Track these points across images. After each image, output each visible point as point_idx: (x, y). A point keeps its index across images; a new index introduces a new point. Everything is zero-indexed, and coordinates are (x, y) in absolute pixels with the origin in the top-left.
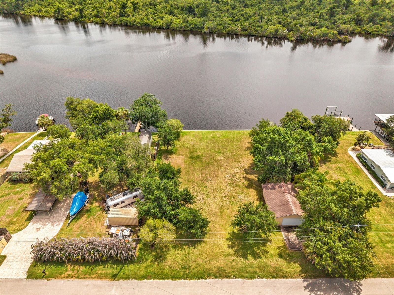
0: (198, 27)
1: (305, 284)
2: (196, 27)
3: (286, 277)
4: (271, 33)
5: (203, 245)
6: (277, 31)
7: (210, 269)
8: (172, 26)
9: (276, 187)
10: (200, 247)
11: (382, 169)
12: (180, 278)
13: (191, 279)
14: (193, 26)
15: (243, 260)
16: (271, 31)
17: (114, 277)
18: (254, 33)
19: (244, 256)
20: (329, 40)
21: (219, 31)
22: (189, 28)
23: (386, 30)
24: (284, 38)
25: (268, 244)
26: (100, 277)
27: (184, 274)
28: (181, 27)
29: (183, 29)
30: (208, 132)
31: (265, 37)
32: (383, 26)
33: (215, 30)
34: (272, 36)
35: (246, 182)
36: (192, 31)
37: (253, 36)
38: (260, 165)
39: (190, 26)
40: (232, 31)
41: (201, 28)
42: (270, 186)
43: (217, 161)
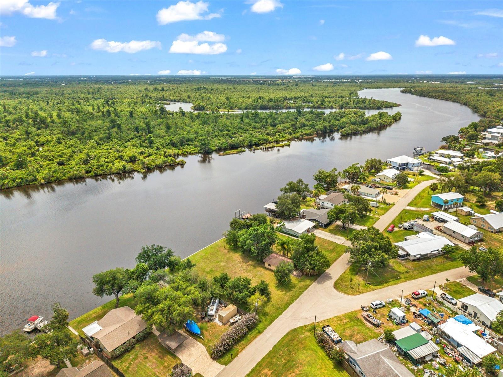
0: (27, 180)
1: (316, 283)
2: (24, 180)
3: (309, 286)
4: (120, 169)
5: (272, 298)
6: (124, 167)
7: (287, 303)
9: (270, 257)
11: (293, 229)
12: (282, 313)
13: (285, 310)
14: (20, 180)
15: (292, 292)
17: (260, 332)
18: (100, 172)
19: (290, 290)
20: (170, 165)
21: (57, 179)
22: (15, 184)
23: (199, 149)
25: (292, 281)
26: (255, 337)
27: (281, 311)
29: (4, 187)
32: (195, 146)
33: (52, 179)
34: (121, 172)
35: (252, 267)
36: (19, 187)
37: (100, 175)
38: (256, 251)
39: (14, 181)
40: (76, 175)
41: (32, 181)
42: (267, 259)
43: (224, 266)
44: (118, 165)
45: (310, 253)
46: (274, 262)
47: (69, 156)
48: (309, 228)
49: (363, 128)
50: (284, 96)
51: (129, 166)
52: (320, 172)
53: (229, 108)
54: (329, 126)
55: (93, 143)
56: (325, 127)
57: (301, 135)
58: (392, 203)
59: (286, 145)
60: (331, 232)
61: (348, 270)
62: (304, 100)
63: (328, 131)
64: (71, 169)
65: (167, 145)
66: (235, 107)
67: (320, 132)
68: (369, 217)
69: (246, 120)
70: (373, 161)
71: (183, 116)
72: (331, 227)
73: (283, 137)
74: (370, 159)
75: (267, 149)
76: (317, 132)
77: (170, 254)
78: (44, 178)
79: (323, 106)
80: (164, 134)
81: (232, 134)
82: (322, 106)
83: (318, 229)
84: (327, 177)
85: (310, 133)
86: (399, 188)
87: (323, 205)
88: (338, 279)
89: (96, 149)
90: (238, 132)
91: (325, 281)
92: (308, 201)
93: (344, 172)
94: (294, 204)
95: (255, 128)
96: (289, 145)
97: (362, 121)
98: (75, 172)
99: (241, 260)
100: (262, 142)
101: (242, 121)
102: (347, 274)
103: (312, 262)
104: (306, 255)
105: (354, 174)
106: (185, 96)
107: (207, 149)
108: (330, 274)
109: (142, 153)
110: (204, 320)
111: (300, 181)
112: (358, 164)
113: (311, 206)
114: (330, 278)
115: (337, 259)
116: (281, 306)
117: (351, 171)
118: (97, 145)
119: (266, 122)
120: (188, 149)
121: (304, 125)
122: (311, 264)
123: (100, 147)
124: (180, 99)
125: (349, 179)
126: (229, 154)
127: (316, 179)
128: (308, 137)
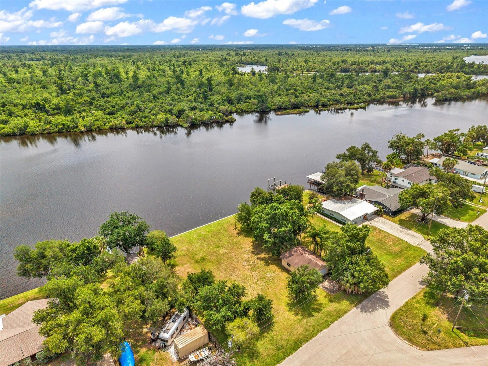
0: (68, 127)
1: (359, 310)
2: (66, 127)
3: (346, 313)
4: (161, 122)
5: (276, 325)
6: (167, 120)
7: (298, 338)
8: (28, 130)
9: (293, 253)
10: (275, 327)
11: (340, 213)
12: (284, 358)
13: (292, 354)
14: (61, 126)
15: (312, 318)
16: (162, 120)
18: (142, 124)
19: (310, 315)
20: (218, 122)
21: (98, 127)
22: (56, 130)
23: (255, 107)
24: (177, 125)
25: (317, 298)
27: (284, 353)
28: (44, 130)
29: (46, 132)
30: (189, 233)
31: (155, 127)
32: (251, 104)
33: (93, 127)
34: (163, 126)
35: (263, 262)
36: (60, 133)
37: (141, 127)
38: (271, 240)
39: (56, 126)
40: (116, 125)
41: (73, 128)
42: (287, 254)
43: (223, 255)
44: (161, 117)
45: (355, 258)
46: (296, 261)
47: (121, 107)
48: (367, 214)
49: (467, 93)
50: (371, 60)
51: (172, 119)
52: (398, 137)
53: (306, 70)
54: (422, 89)
55: (149, 95)
56: (416, 90)
57: (383, 98)
59: (361, 108)
60: (402, 223)
61: (422, 294)
62: (395, 64)
63: (419, 95)
64: (115, 118)
65: (223, 102)
66: (313, 69)
67: (409, 96)
68: (468, 208)
69: (319, 80)
70: (480, 128)
71: (253, 76)
72: (403, 216)
73: (359, 99)
74: (476, 126)
76: (404, 95)
78: (85, 126)
79: (417, 71)
80: (224, 91)
81: (300, 94)
82: (415, 70)
83: (381, 216)
84: (408, 144)
85: (395, 95)
87: (395, 182)
88: (400, 310)
89: (151, 102)
90: (307, 91)
91: (375, 309)
92: (376, 175)
93: (435, 140)
94: (349, 177)
95: (328, 89)
96: (364, 108)
97: (467, 85)
98: (116, 122)
99: (251, 249)
100: (331, 103)
101: (315, 81)
102: (418, 302)
103: (356, 274)
104: (348, 260)
105: (450, 144)
106: (263, 60)
107: (264, 107)
108: (386, 296)
109: (194, 109)
110: (153, 344)
111: (367, 147)
112: (458, 130)
113: (378, 183)
114: (386, 304)
115: (404, 270)
116: (285, 344)
117: (446, 139)
118: (154, 99)
119: (343, 83)
120: (243, 106)
121: (389, 87)
122: (353, 276)
123: (155, 101)
124: (257, 62)
125: (441, 150)
126: (288, 114)
127: (391, 146)
128: (392, 100)
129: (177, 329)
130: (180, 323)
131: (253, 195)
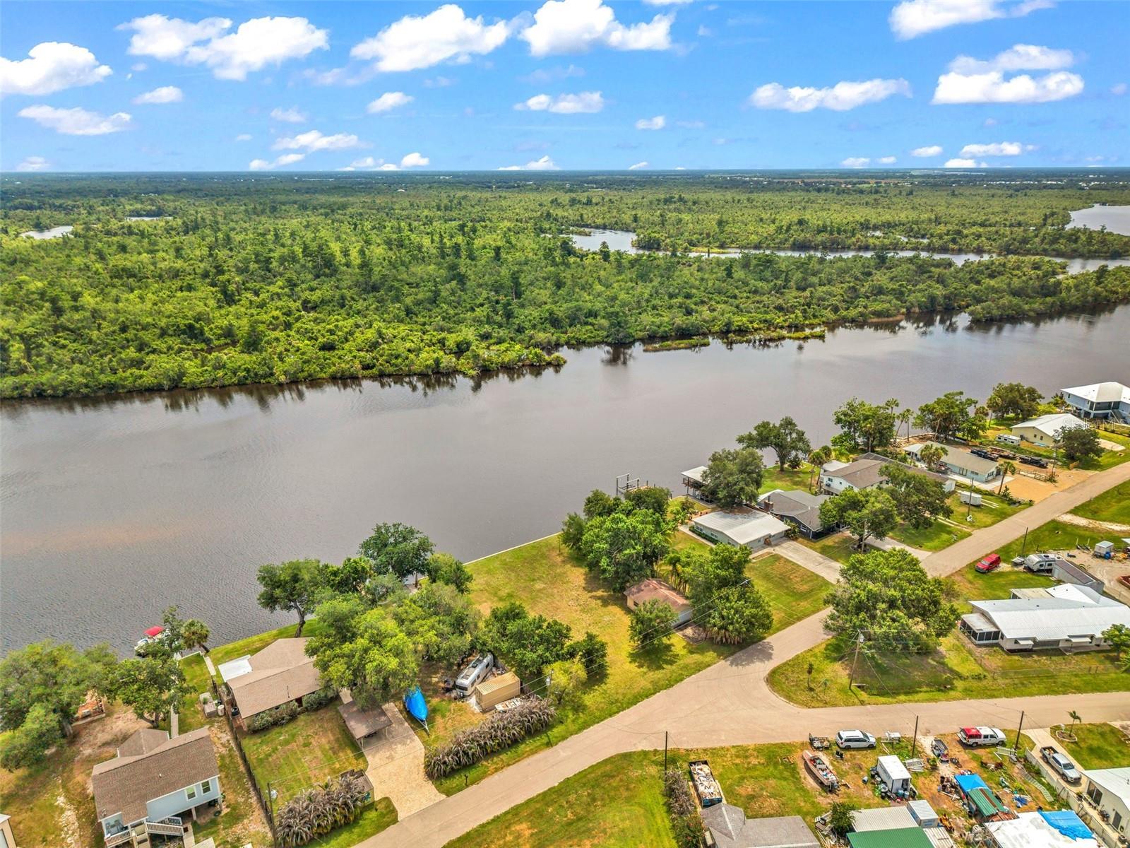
0: (256, 374)
1: (729, 663)
2: (252, 375)
3: (709, 666)
4: (427, 366)
5: (611, 677)
6: (437, 361)
7: (639, 693)
8: (185, 380)
9: (643, 587)
10: (610, 680)
11: (726, 532)
12: (618, 712)
13: (628, 708)
14: (244, 373)
15: (661, 671)
16: (428, 362)
17: (549, 744)
18: (391, 369)
19: (660, 667)
20: (532, 365)
21: (310, 375)
22: (235, 380)
23: (605, 334)
24: (453, 372)
25: (673, 648)
26: (533, 752)
27: (618, 707)
28: (213, 380)
29: (216, 383)
31: (415, 374)
32: (596, 327)
33: (301, 375)
34: (430, 373)
35: (599, 602)
36: (242, 386)
37: (389, 376)
38: (612, 569)
39: (235, 374)
40: (343, 372)
41: (264, 377)
42: (634, 589)
43: (540, 591)
44: (427, 357)
47: (347, 333)
48: (770, 536)
49: (1037, 305)
50: (862, 220)
51: (448, 360)
52: (850, 406)
53: (717, 244)
54: (945, 297)
55: (399, 309)
56: (932, 299)
57: (862, 315)
58: (1027, 500)
59: (814, 337)
60: (824, 551)
61: (824, 646)
62: (912, 230)
63: (939, 308)
64: (340, 358)
65: (542, 324)
66: (732, 242)
67: (917, 310)
68: (943, 528)
69: (739, 274)
70: (1011, 389)
71: (605, 260)
72: (829, 541)
73: (815, 316)
74: (1006, 385)
75: (765, 343)
76: (908, 309)
77: (424, 547)
78: (285, 373)
79: (956, 247)
80: (544, 299)
81: (696, 304)
82: (951, 246)
83: (795, 539)
84: (866, 418)
85: (888, 310)
86: (1066, 465)
87: (828, 485)
88: (786, 663)
89: (401, 321)
90: (711, 299)
91: (752, 662)
92: (804, 473)
93: (922, 410)
95: (756, 292)
96: (821, 337)
97: (1042, 287)
98: (343, 365)
99: (583, 583)
100: (756, 326)
101: (729, 275)
102: (815, 656)
103: (725, 613)
104: (716, 594)
105: (948, 418)
106: (627, 218)
107: (621, 335)
108: (771, 648)
109: (486, 337)
110: (447, 694)
111: (788, 423)
112: (961, 393)
113: (805, 485)
114: (769, 657)
115: (808, 615)
116: (621, 697)
117: (939, 411)
118: (407, 315)
119: (787, 280)
120: (582, 332)
121: (880, 291)
122: (723, 617)
123: (411, 318)
124: (616, 223)
125: (933, 428)
126: (669, 350)
127: (839, 421)
128: (880, 320)
129: (478, 677)
130: (482, 669)
131: (589, 501)
